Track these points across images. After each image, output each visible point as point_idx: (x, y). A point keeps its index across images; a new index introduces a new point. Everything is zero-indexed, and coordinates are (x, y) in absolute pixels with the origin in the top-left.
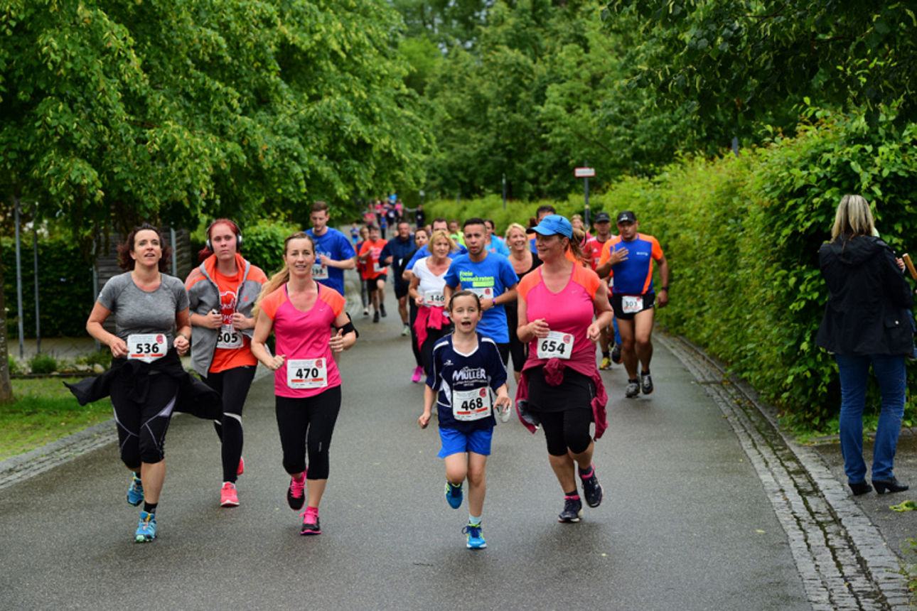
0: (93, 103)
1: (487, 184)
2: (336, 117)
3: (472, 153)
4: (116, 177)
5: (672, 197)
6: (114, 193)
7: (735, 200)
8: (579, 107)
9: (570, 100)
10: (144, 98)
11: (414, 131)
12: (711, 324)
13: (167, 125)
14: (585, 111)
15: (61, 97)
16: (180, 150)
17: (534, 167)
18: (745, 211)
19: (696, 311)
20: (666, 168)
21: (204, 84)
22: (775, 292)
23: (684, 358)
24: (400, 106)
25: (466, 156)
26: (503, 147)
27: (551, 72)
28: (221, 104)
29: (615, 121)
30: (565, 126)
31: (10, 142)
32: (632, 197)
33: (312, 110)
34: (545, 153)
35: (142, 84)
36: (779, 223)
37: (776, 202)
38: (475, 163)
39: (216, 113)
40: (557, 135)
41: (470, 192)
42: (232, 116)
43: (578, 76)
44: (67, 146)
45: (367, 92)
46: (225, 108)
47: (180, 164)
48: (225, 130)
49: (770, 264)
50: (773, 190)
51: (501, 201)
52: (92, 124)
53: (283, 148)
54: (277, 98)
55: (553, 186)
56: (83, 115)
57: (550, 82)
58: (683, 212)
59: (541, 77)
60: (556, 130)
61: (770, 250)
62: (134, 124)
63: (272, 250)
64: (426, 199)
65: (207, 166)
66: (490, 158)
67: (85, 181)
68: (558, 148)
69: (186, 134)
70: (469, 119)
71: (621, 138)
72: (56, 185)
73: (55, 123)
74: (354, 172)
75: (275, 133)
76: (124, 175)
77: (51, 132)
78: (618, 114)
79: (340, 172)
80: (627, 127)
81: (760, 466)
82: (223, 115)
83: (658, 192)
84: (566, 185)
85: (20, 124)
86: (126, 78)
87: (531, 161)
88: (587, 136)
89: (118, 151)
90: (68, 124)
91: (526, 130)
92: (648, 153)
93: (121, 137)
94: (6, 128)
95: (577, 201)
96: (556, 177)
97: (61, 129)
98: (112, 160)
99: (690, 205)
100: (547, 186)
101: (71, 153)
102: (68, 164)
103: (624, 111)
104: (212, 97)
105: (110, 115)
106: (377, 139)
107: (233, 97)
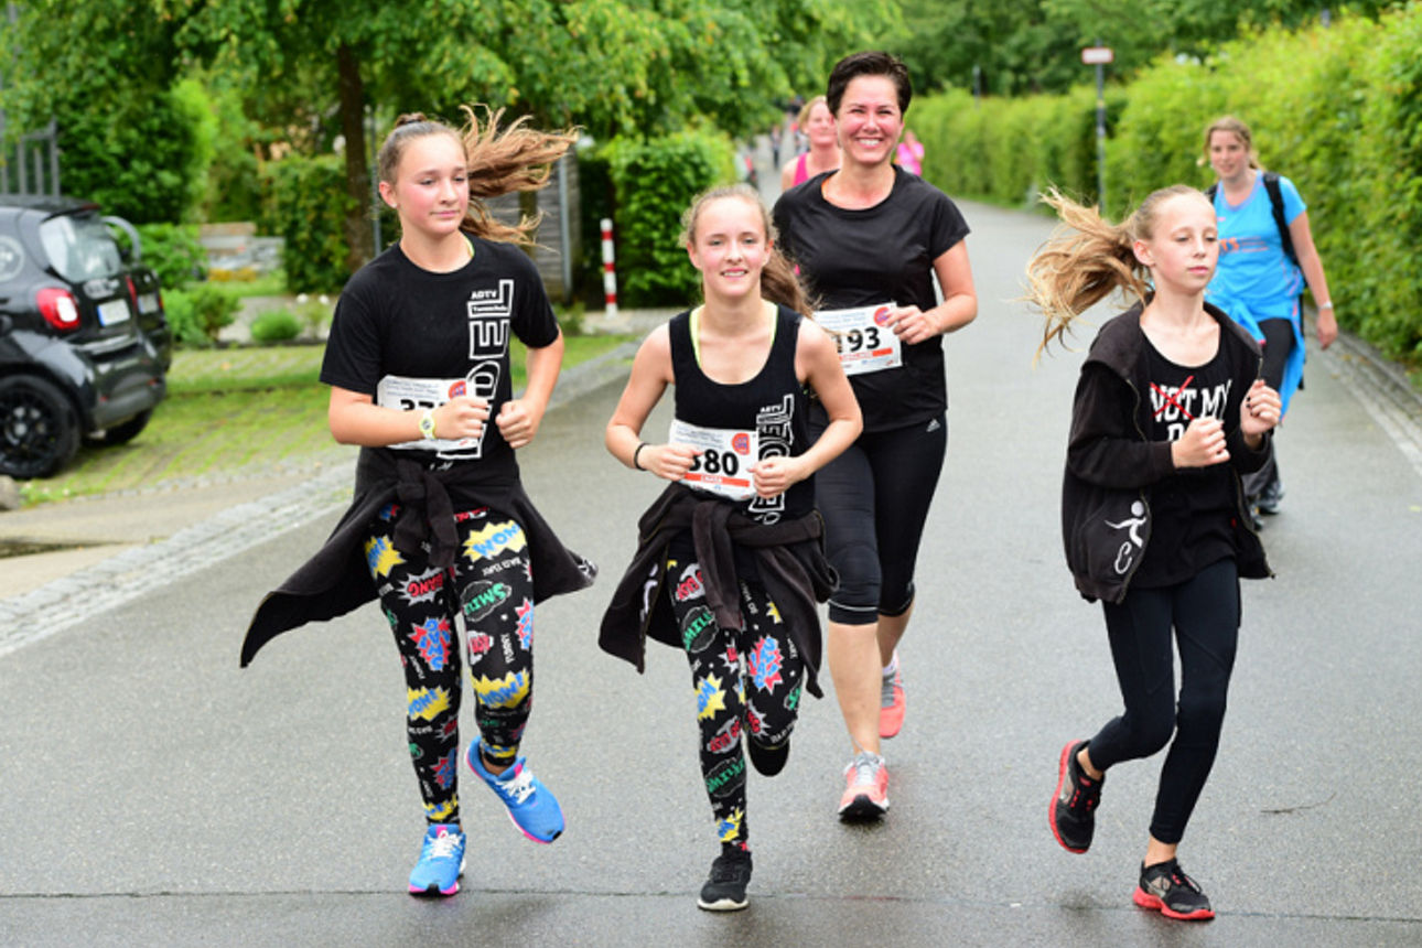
1: (950, 75)
3: (931, 32)
4: (527, 71)
5: (1236, 86)
6: (524, 89)
7: (1345, 85)
17: (1019, 50)
18: (1360, 103)
20: (1225, 46)
22: (1408, 207)
25: (923, 37)
26: (976, 23)
31: (390, 29)
32: (1174, 89)
34: (1040, 29)
36: (1413, 116)
37: (1410, 87)
38: (936, 47)
40: (1062, 4)
41: (927, 86)
44: (463, 31)
49: (1401, 170)
50: (1405, 72)
51: (971, 101)
53: (724, 23)
55: (1050, 75)
58: (1256, 105)
61: (1402, 151)
63: (696, 167)
66: (957, 38)
68: (1063, 22)
72: (454, 83)
74: (797, 61)
77: (446, 15)
79: (778, 60)
81: (1395, 434)
83: (1217, 79)
87: (1014, 41)
89: (529, 34)
92: (1199, 26)
93: (531, 17)
94: (385, 11)
95: (1085, 97)
96: (1054, 61)
97: (459, 9)
98: (520, 47)
99: (1269, 95)
100: (1040, 75)
101: (470, 39)
102: (468, 56)
106: (828, 14)
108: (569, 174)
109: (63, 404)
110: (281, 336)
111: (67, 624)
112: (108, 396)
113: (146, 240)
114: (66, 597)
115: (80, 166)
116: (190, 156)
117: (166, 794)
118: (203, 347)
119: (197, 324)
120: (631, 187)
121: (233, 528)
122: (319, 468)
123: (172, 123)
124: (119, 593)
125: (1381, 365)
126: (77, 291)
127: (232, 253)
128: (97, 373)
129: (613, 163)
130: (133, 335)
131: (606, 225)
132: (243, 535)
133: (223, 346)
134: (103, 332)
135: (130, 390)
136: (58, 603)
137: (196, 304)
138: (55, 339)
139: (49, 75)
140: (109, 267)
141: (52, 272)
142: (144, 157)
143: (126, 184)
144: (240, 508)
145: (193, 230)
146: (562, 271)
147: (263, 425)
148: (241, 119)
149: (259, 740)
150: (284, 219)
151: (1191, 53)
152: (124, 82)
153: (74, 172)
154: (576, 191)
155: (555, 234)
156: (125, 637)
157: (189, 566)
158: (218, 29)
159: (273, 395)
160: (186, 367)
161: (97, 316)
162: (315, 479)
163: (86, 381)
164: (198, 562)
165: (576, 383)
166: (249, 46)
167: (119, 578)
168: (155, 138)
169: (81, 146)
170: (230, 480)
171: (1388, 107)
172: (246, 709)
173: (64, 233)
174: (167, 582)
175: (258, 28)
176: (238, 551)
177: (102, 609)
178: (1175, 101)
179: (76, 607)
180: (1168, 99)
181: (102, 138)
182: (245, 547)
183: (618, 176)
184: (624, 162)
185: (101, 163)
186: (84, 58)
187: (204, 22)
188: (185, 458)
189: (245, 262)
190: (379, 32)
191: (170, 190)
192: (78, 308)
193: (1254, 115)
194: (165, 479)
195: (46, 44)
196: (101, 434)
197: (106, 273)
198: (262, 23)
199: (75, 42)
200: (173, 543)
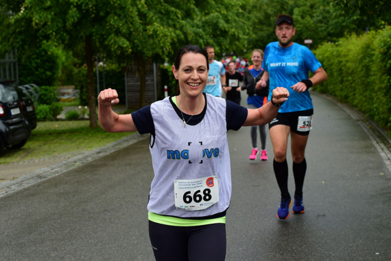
0: (127, 16)
2: (216, 21)
3: (264, 35)
4: (135, 44)
5: (343, 50)
6: (135, 50)
7: (369, 50)
8: (306, 17)
9: (303, 14)
10: (146, 14)
11: (243, 26)
12: (358, 99)
13: (154, 25)
14: (308, 18)
15: (116, 14)
16: (159, 34)
18: (373, 55)
19: (352, 93)
20: (341, 39)
21: (168, 8)
22: (385, 85)
23: (348, 111)
24: (238, 16)
25: (262, 36)
27: (295, 3)
28: (174, 16)
29: (320, 22)
30: (301, 24)
31: (97, 31)
32: (327, 51)
33: (207, 18)
35: (145, 9)
36: (387, 58)
37: (386, 50)
39: (172, 19)
40: (298, 28)
42: (178, 20)
43: (305, 5)
44: (118, 32)
45: (227, 11)
46: (175, 17)
47: (159, 39)
48: (175, 26)
49: (383, 74)
50: (385, 45)
52: (126, 25)
53: (196, 32)
54: (194, 14)
56: (124, 21)
57: (295, 7)
59: (291, 6)
61: (383, 69)
62: (142, 24)
64: (246, 53)
65: (169, 40)
67: (125, 46)
68: (299, 32)
69: (162, 28)
70: (263, 22)
71: (323, 28)
72: (114, 47)
73: (113, 24)
74: (222, 42)
75: (193, 27)
76: (139, 43)
77: (112, 27)
78: (322, 19)
79: (216, 42)
80: (325, 24)
81: (380, 150)
82: (175, 20)
83: (337, 49)
85: (101, 25)
86: (140, 6)
88: (309, 28)
89: (136, 34)
90: (118, 24)
92: (333, 34)
93: (137, 29)
94: (96, 26)
97: (116, 26)
98: (134, 38)
99: (351, 53)
101: (119, 35)
102: (118, 39)
103: (324, 18)
104: (171, 14)
105: (133, 21)
106: (230, 29)
107: (179, 13)
108: (157, 73)
110: (74, 117)
112: (13, 136)
113: (42, 90)
115: (24, 70)
116: (55, 67)
118: (51, 120)
119: (50, 114)
121: (38, 175)
122: (70, 157)
123: (50, 59)
125: (379, 130)
126: (4, 105)
127: (68, 94)
128: (9, 129)
129: (169, 70)
130: (21, 118)
131: (166, 87)
132: (40, 178)
133: (58, 120)
134: (12, 117)
135: (20, 133)
137: (51, 109)
139: (4, 44)
140: (14, 98)
142: (42, 67)
143: (37, 75)
144: (43, 169)
147: (59, 144)
148: (72, 57)
149: (15, 246)
150: (79, 85)
151: (332, 41)
154: (159, 78)
155: (153, 89)
157: (21, 187)
158: (50, 30)
159: (66, 135)
160: (41, 126)
161: (10, 113)
162: (68, 160)
163: (6, 131)
164: (24, 186)
166: (59, 36)
168: (45, 62)
170: (44, 160)
171: (380, 56)
172: (16, 235)
174: (12, 192)
175: (61, 31)
176: (37, 183)
178: (327, 54)
180: (325, 54)
181: (31, 62)
182: (40, 181)
185: (30, 69)
186: (14, 40)
187: (46, 29)
188: (35, 153)
189: (71, 96)
190: (94, 32)
191: (49, 77)
192: (4, 110)
193: (347, 58)
194: (27, 160)
195: (3, 35)
196: (10, 146)
197: (13, 100)
198: (62, 29)
199: (12, 35)
200: (19, 180)
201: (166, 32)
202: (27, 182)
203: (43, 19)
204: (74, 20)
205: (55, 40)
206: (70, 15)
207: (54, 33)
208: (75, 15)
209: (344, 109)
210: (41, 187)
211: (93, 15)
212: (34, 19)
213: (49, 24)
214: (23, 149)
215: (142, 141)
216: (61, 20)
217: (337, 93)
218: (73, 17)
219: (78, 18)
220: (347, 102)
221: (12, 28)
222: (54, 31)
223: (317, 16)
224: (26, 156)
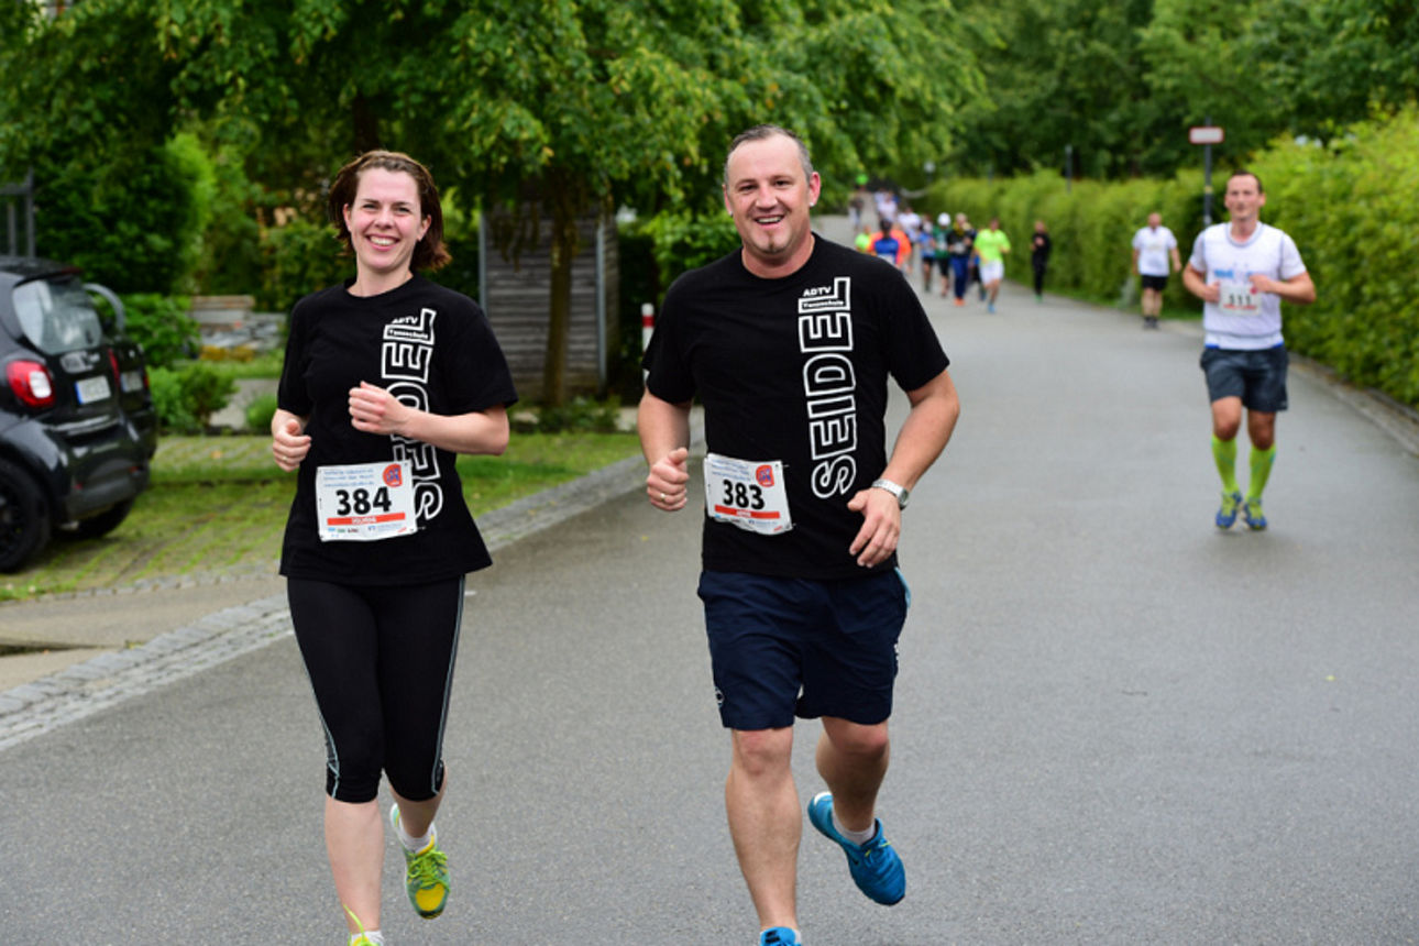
0: (530, 21)
1: (1038, 155)
2: (864, 45)
3: (1020, 104)
4: (564, 133)
5: (1365, 173)
6: (562, 154)
8: (1204, 33)
9: (1191, 22)
10: (602, 15)
11: (952, 67)
13: (640, 55)
14: (1211, 37)
15: (487, 10)
16: (659, 91)
17: (1121, 127)
19: (1400, 349)
20: (1353, 127)
23: (1384, 420)
25: (1010, 109)
26: (1071, 95)
28: (711, 24)
29: (1270, 54)
30: (1181, 61)
31: (413, 79)
32: (1296, 174)
33: (826, 33)
34: (1142, 104)
38: (1025, 121)
39: (704, 37)
40: (1169, 75)
41: (1011, 164)
42: (727, 41)
44: (495, 84)
46: (716, 29)
47: (657, 111)
48: (717, 62)
51: (1062, 182)
52: (530, 53)
53: (786, 86)
54: (774, 16)
55: (1154, 157)
56: (518, 39)
58: (1385, 192)
60: (1166, 68)
62: (590, 54)
66: (1049, 111)
67: (525, 135)
68: (1169, 96)
69: (669, 67)
70: (1016, 49)
71: (1279, 81)
72: (481, 141)
73: (479, 48)
74: (868, 132)
75: (775, 65)
76: (577, 129)
77: (474, 61)
78: (1277, 43)
79: (845, 130)
80: (1291, 63)
82: (713, 39)
83: (1342, 164)
84: (1173, 155)
85: (426, 53)
87: (1114, 117)
88: (1215, 78)
89: (566, 94)
90: (500, 49)
91: (1113, 68)
92: (1322, 103)
93: (571, 72)
94: (407, 59)
95: (1191, 181)
96: (1157, 142)
97: (489, 58)
98: (558, 106)
99: (1402, 182)
100: (1144, 157)
101: (502, 94)
102: (499, 110)
103: (1286, 38)
104: (698, 14)
105: (555, 38)
106: (903, 80)
107: (730, 11)
108: (607, 251)
109: (33, 491)
111: (29, 735)
112: (84, 484)
113: (131, 310)
114: (28, 705)
115: (59, 226)
116: (184, 219)
117: (133, 926)
118: (191, 433)
119: (185, 407)
120: (676, 268)
121: (220, 635)
123: (165, 180)
124: (88, 702)
126: (53, 365)
127: (227, 329)
128: (71, 457)
129: (658, 241)
130: (114, 415)
131: (648, 310)
132: (230, 642)
133: (215, 432)
134: (80, 411)
135: (108, 478)
136: (18, 712)
137: (185, 384)
138: (25, 418)
139: (28, 120)
140: (89, 339)
141: (24, 342)
142: (133, 218)
143: (111, 247)
144: (227, 611)
145: (184, 301)
146: (597, 361)
147: (256, 521)
149: (240, 869)
150: (287, 293)
151: (1313, 134)
152: (114, 133)
153: (52, 232)
154: (615, 271)
155: (590, 318)
156: (93, 751)
157: (169, 674)
158: (223, 71)
159: (269, 488)
160: (172, 454)
161: (75, 393)
163: (60, 464)
164: (178, 671)
165: (608, 485)
166: (259, 93)
167: (89, 686)
168: (145, 197)
169: (61, 203)
170: (218, 581)
172: (227, 834)
173: (40, 299)
174: (143, 691)
175: (268, 74)
176: (226, 658)
177: (70, 719)
178: (1294, 187)
179: (38, 716)
180: (1285, 185)
181: (85, 195)
182: (234, 655)
183: (663, 256)
184: (669, 239)
185: (83, 223)
186: (69, 103)
188: (168, 554)
189: (241, 339)
190: (400, 82)
191: (160, 255)
192: (52, 384)
193: (1383, 203)
194: (145, 578)
195: (25, 85)
196: (74, 525)
197: (86, 345)
198: (271, 67)
199: (59, 84)
200: (152, 648)
201: (684, 84)
202: (185, 655)
203: (198, 22)
204: (325, 30)
205: (246, 110)
206: (307, 9)
207: (241, 82)
208: (326, 10)
209: (1366, 411)
210: (248, 676)
211: (399, 15)
212: (164, 20)
213: (224, 41)
214: (117, 540)
215: (584, 517)
216: (268, 31)
217: (1335, 346)
218: (320, 19)
219: (338, 25)
220: (1377, 385)
221: (63, 58)
222: (241, 74)
223: (1257, 31)
224: (134, 565)
